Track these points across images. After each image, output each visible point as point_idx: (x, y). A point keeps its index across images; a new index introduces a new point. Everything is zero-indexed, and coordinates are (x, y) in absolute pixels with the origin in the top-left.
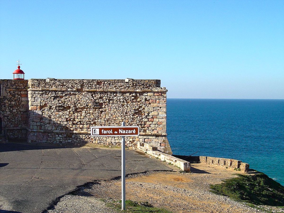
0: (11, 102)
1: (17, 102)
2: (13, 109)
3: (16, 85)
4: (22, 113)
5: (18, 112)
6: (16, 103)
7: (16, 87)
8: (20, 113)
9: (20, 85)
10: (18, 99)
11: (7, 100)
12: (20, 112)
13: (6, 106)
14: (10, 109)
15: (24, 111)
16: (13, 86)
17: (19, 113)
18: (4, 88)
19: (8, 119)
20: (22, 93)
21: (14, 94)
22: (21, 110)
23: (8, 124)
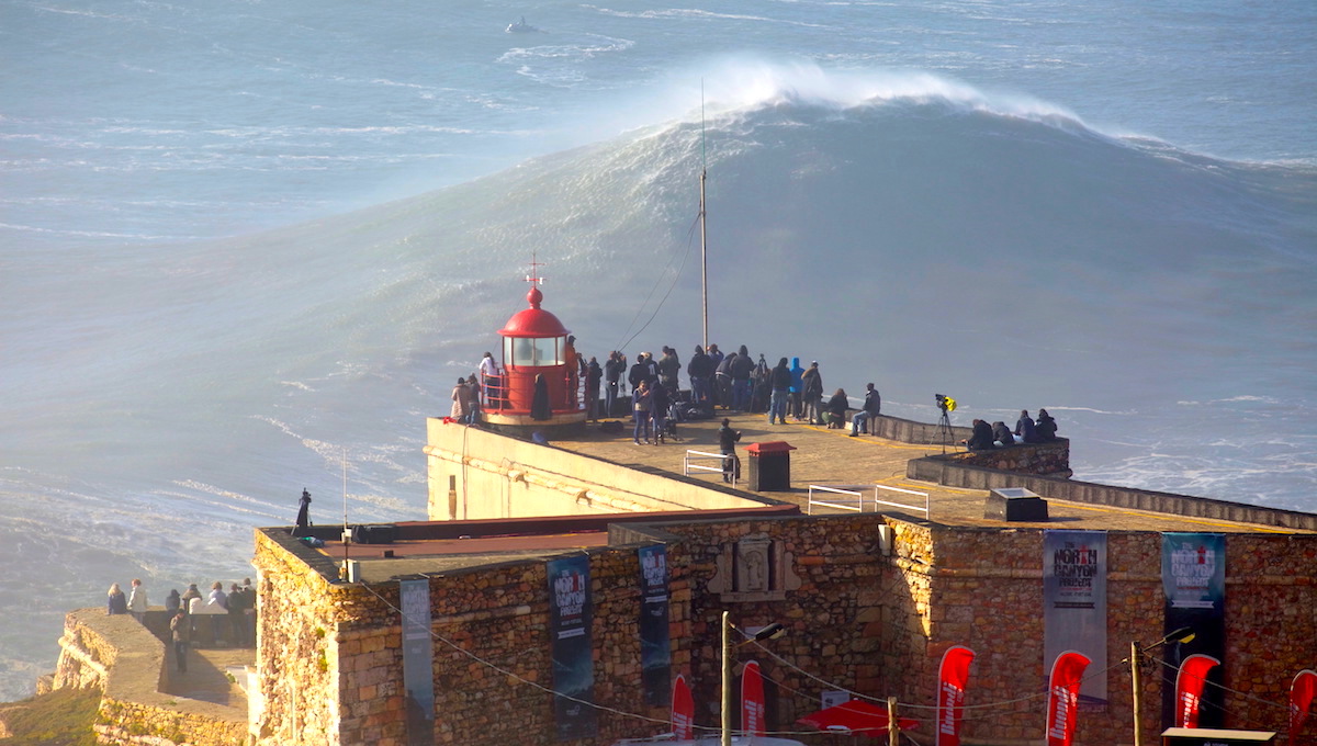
0: (814, 612)
1: (840, 613)
2: (823, 645)
3: (836, 538)
4: (859, 658)
5: (842, 656)
6: (836, 619)
7: (832, 549)
8: (853, 658)
9: (850, 539)
10: (841, 599)
11: (801, 606)
12: (852, 653)
13: (795, 631)
14: (812, 643)
15: (868, 650)
16: (821, 546)
17: (847, 658)
18: (789, 556)
19: (805, 686)
20: (859, 574)
21: (827, 578)
22: (855, 646)
23: (804, 707)
